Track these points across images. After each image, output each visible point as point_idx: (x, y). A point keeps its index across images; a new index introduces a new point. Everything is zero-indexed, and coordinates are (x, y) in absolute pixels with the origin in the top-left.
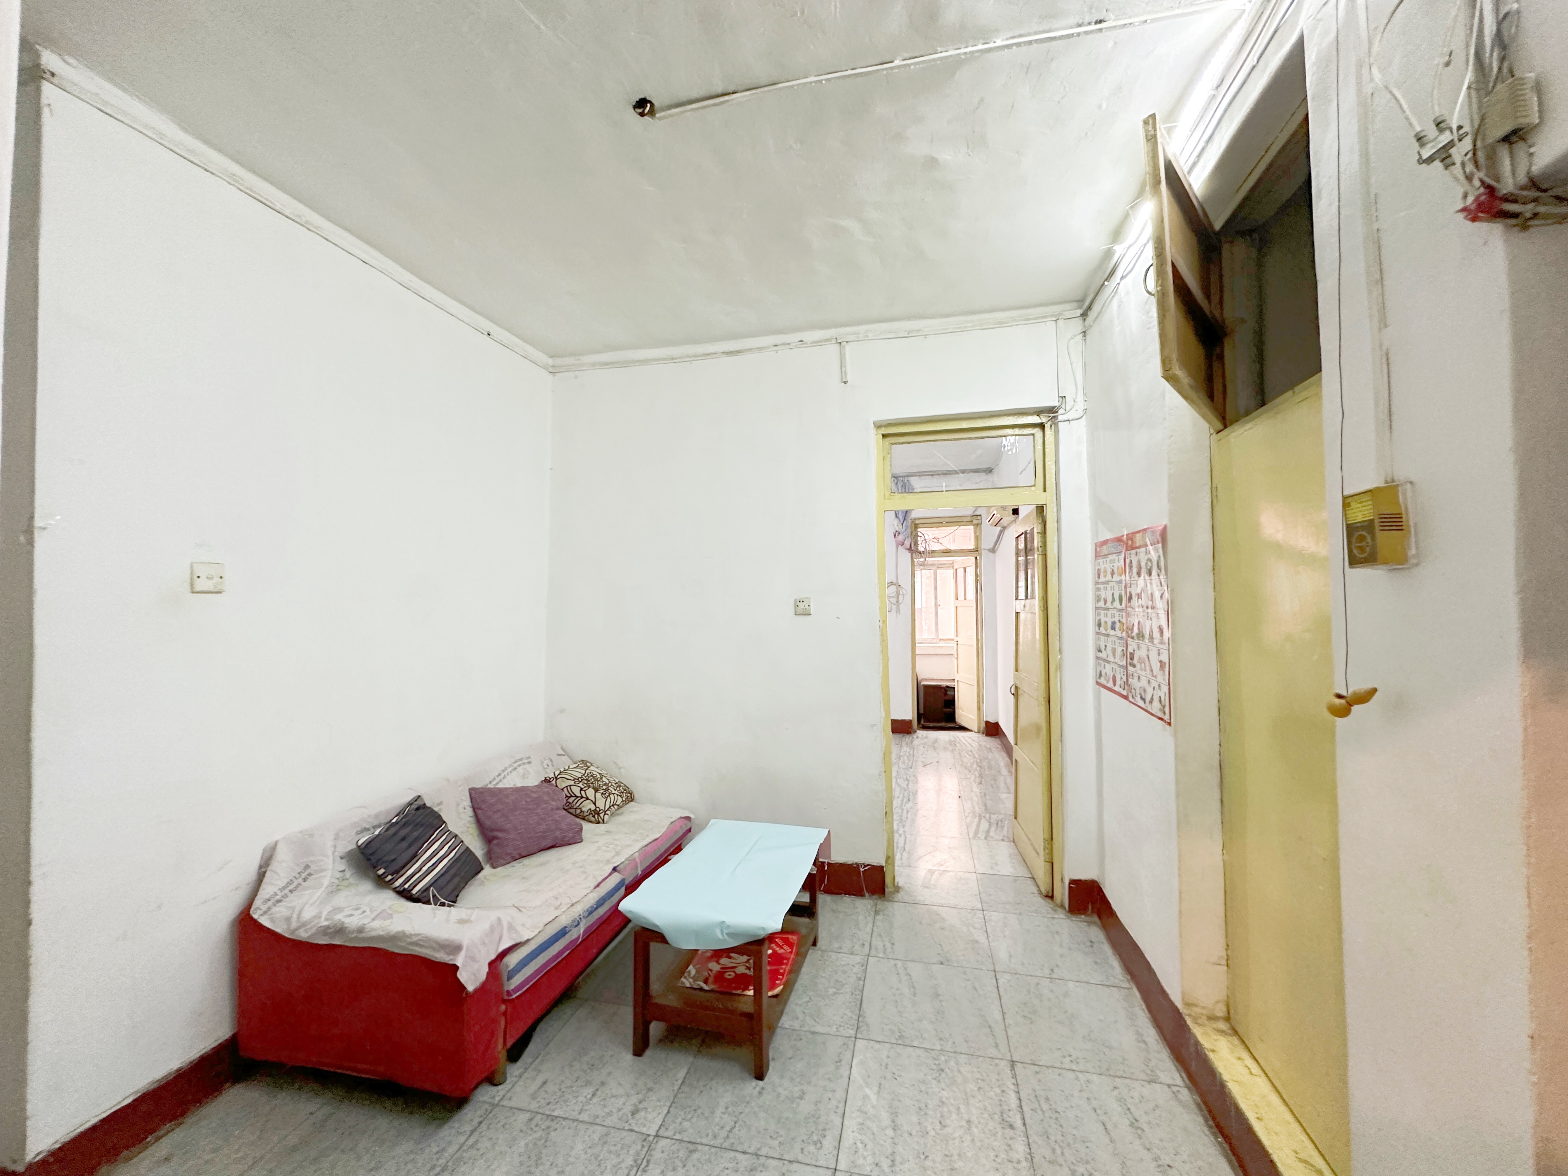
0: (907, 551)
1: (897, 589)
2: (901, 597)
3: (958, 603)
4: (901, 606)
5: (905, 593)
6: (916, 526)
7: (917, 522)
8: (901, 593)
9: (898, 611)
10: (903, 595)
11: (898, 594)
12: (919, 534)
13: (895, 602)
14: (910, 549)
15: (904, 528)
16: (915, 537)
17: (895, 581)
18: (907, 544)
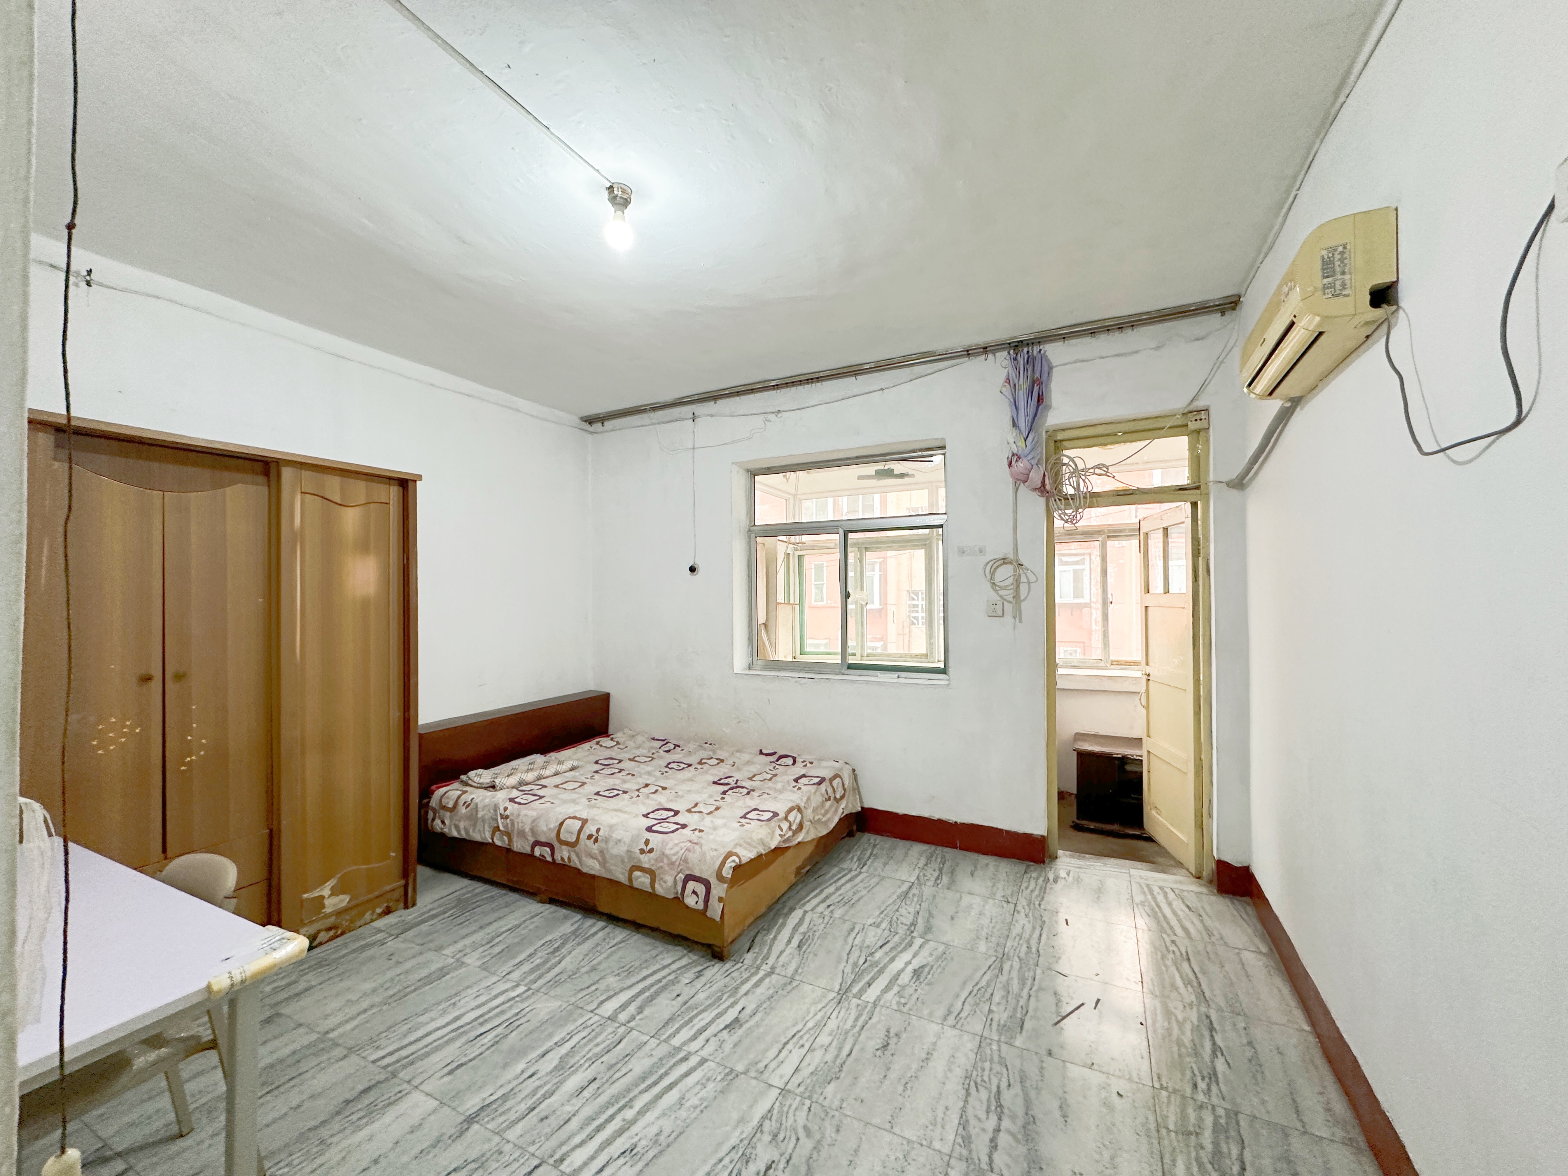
0: (1035, 495)
1: (1015, 571)
2: (1023, 588)
3: (1149, 600)
4: (1024, 605)
5: (1032, 578)
6: (1057, 445)
7: (1060, 436)
8: (1023, 579)
9: (1018, 615)
10: (1029, 583)
11: (1018, 582)
12: (1066, 460)
13: (1010, 598)
14: (1042, 489)
15: (1029, 447)
16: (1055, 470)
17: (1011, 556)
18: (1036, 477)
